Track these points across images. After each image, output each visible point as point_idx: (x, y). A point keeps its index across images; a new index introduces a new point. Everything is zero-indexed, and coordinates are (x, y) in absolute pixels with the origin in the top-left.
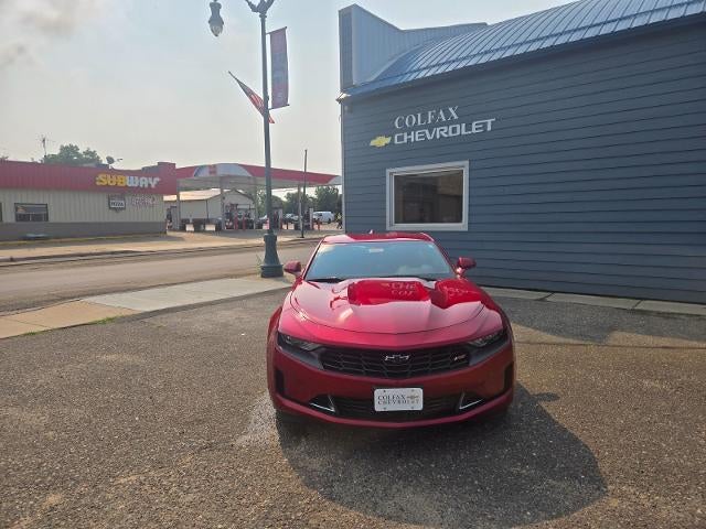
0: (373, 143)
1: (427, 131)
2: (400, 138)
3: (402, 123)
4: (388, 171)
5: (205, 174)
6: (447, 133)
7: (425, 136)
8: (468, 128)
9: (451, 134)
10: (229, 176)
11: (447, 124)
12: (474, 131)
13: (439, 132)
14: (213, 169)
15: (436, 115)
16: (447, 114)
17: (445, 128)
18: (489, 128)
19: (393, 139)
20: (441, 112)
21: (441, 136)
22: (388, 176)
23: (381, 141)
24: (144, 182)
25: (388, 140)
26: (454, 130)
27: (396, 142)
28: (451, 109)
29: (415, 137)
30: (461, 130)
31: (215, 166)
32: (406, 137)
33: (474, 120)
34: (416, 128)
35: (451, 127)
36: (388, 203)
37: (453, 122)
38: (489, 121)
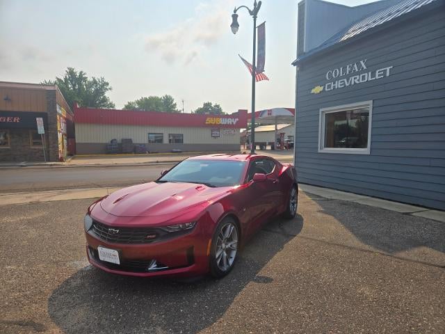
0: (313, 91)
1: (345, 80)
2: (329, 87)
3: (330, 75)
4: (321, 110)
5: (266, 115)
6: (359, 80)
7: (344, 84)
8: (373, 75)
9: (361, 81)
10: (280, 116)
11: (359, 73)
12: (377, 77)
13: (353, 80)
14: (270, 112)
15: (352, 68)
16: (359, 66)
17: (358, 77)
18: (388, 74)
19: (324, 88)
20: (355, 66)
21: (355, 83)
22: (320, 113)
23: (318, 90)
24: (230, 121)
25: (321, 89)
26: (363, 77)
27: (326, 90)
28: (362, 62)
29: (338, 85)
30: (368, 77)
31: (271, 110)
32: (332, 85)
33: (377, 70)
34: (339, 78)
35: (361, 75)
36: (320, 132)
37: (364, 71)
38: (388, 69)
